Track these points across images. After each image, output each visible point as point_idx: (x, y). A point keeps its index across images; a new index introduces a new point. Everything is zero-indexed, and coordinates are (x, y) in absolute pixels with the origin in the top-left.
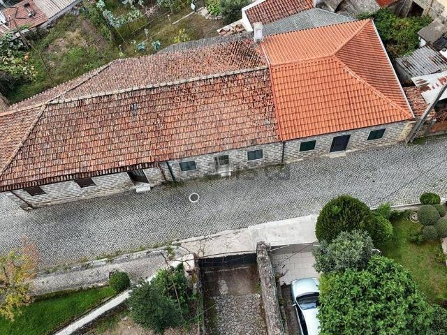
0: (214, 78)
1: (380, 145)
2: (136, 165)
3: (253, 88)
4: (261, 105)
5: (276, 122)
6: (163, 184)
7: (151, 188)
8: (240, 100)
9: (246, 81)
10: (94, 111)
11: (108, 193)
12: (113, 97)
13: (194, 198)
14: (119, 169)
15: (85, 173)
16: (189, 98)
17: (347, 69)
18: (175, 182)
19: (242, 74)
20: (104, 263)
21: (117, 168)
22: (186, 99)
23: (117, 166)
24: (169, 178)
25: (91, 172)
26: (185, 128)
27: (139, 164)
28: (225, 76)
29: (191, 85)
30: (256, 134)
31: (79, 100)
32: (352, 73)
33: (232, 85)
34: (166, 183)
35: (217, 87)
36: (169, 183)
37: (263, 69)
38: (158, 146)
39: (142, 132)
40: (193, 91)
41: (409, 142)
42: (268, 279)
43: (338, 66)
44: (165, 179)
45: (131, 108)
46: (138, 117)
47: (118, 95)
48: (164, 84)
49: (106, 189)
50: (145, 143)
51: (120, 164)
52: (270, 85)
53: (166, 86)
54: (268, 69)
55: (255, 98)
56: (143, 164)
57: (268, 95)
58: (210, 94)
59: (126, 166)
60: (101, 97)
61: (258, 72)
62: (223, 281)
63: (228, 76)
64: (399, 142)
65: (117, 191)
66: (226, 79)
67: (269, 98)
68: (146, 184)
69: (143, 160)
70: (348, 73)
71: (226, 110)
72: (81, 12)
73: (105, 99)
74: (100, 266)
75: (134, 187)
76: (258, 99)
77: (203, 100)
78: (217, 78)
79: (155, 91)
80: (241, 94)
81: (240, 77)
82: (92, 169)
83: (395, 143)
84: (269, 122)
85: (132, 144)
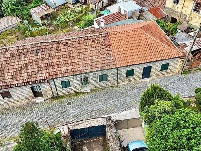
0: (80, 38)
1: (167, 75)
2: (35, 81)
3: (100, 42)
4: (105, 50)
5: (113, 58)
6: (52, 98)
7: (45, 100)
8: (94, 48)
9: (97, 39)
10: (15, 53)
11: (20, 103)
12: (25, 47)
13: (69, 104)
14: (26, 83)
15: (5, 86)
16: (67, 47)
17: (147, 34)
18: (58, 96)
19: (94, 36)
20: (12, 142)
21: (25, 83)
22: (65, 47)
23: (24, 82)
24: (55, 94)
25: (9, 85)
26: (64, 62)
27: (37, 80)
28: (86, 37)
29: (68, 41)
30: (103, 64)
31: (6, 48)
32: (149, 36)
33: (90, 41)
34: (53, 97)
35: (82, 42)
36: (55, 97)
37: (105, 34)
38: (49, 71)
39: (40, 64)
40: (69, 44)
41: (181, 73)
42: (114, 136)
43: (142, 33)
44: (53, 94)
45: (35, 52)
46: (38, 56)
47: (28, 46)
48: (54, 40)
49: (18, 101)
50: (41, 69)
51: (27, 80)
52: (109, 41)
53: (55, 41)
54: (107, 33)
55: (101, 47)
56: (40, 80)
57: (108, 46)
58: (78, 45)
59: (30, 82)
60: (19, 46)
61: (102, 35)
62: (86, 148)
63: (88, 37)
64: (177, 74)
65: (24, 102)
66: (86, 38)
67: (109, 47)
68: (42, 98)
69: (40, 78)
70: (147, 35)
71: (86, 53)
72: (16, 29)
73: (21, 48)
74: (9, 144)
75: (35, 100)
76: (103, 48)
77: (74, 48)
78: (82, 38)
79: (49, 44)
80: (94, 45)
81: (93, 37)
82: (10, 84)
83: (174, 74)
84: (109, 58)
85: (34, 70)
